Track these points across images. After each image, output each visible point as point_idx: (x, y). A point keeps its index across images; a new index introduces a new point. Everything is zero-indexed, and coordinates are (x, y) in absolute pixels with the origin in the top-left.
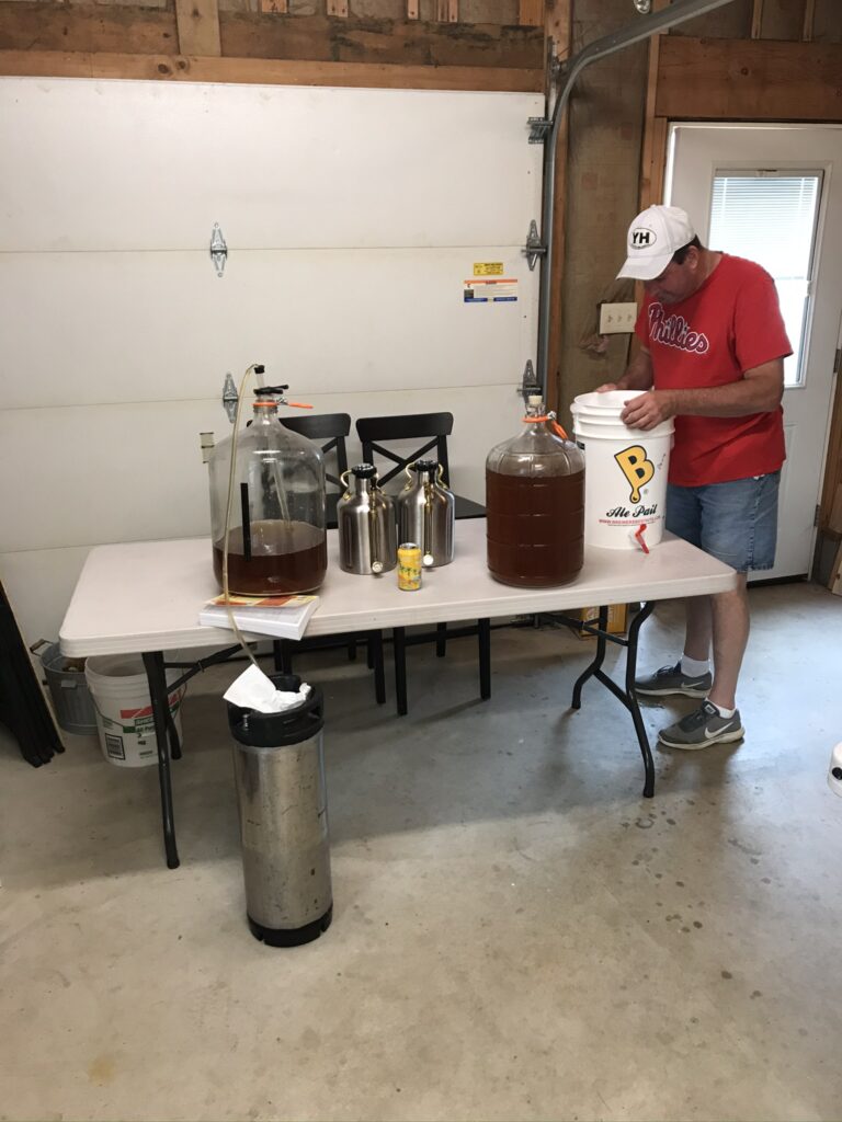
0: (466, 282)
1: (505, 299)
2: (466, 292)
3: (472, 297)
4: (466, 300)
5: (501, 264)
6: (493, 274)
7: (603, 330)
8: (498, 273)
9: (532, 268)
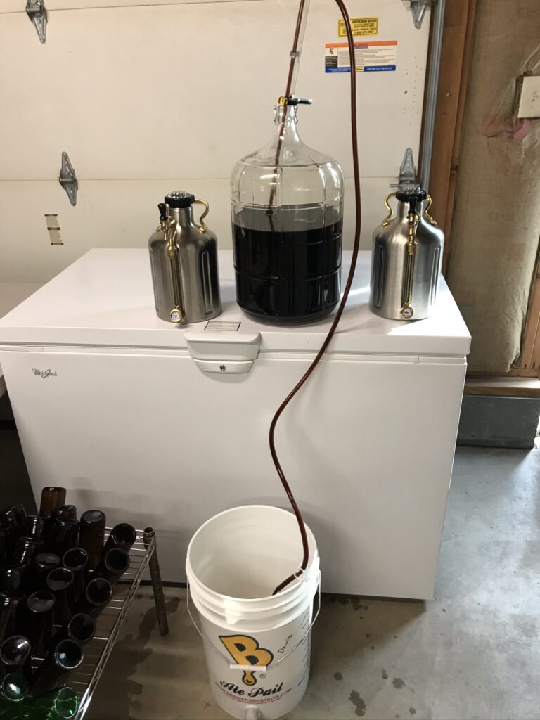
0: (327, 46)
1: (379, 69)
2: (327, 59)
3: (336, 66)
4: (327, 70)
5: (375, 20)
6: (365, 34)
7: (522, 113)
8: (371, 33)
9: (418, 24)
